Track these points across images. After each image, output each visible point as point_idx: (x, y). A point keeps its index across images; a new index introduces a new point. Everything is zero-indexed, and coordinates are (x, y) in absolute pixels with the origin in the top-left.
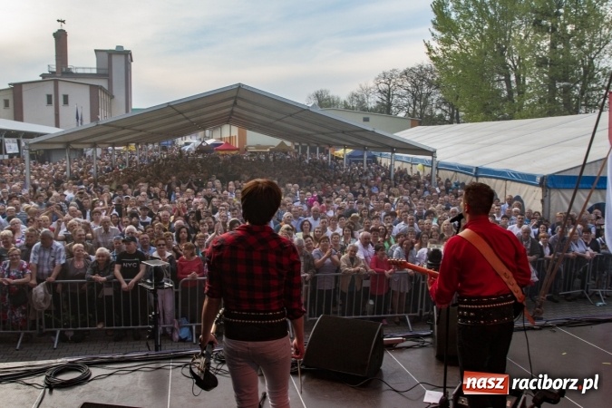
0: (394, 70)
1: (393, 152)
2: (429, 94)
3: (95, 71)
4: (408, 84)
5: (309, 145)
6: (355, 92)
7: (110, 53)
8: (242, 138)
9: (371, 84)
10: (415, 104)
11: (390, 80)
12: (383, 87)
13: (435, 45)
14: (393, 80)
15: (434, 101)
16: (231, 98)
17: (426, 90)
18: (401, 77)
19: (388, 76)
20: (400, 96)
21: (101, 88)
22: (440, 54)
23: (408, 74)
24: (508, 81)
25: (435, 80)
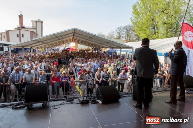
0: (121, 26)
1: (121, 48)
2: (132, 33)
3: (32, 27)
4: (125, 30)
5: (96, 48)
6: (110, 33)
7: (36, 22)
8: (77, 47)
9: (115, 31)
10: (127, 36)
11: (120, 29)
12: (118, 31)
13: (133, 19)
14: (121, 29)
15: (133, 35)
17: (130, 32)
18: (123, 28)
19: (120, 28)
20: (123, 34)
21: (34, 32)
22: (135, 21)
23: (125, 27)
24: (154, 29)
25: (133, 29)
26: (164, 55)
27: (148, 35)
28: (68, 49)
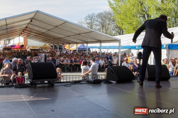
0: (93, 14)
1: (101, 43)
2: (109, 24)
4: (100, 20)
5: (58, 44)
9: (83, 20)
10: (103, 29)
11: (92, 18)
12: (88, 21)
13: (112, 2)
14: (93, 18)
15: (112, 27)
16: (29, 19)
17: (107, 22)
18: (97, 17)
19: (91, 16)
20: (96, 25)
22: (115, 6)
23: (100, 15)
24: (144, 17)
25: (112, 18)
26: (166, 47)
27: (135, 26)
28: (12, 46)
